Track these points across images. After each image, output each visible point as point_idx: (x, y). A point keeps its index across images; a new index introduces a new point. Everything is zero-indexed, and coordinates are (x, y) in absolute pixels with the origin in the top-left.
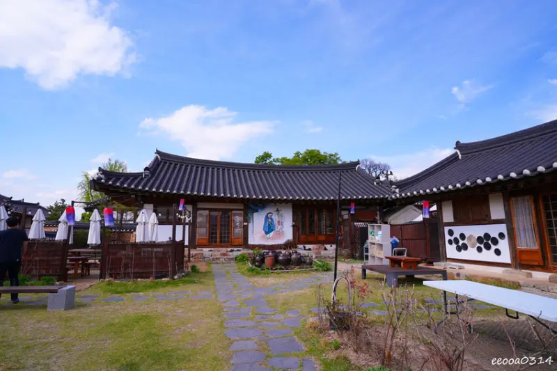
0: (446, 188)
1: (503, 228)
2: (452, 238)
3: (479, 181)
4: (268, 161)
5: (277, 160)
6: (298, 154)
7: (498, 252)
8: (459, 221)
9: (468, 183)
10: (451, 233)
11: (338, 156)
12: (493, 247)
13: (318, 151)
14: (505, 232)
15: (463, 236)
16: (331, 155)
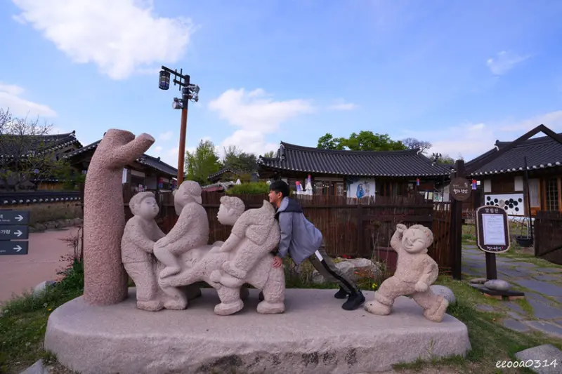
0: (489, 172)
1: (521, 196)
2: (489, 202)
3: (509, 170)
4: (329, 141)
5: (336, 140)
6: (354, 135)
7: (517, 209)
8: (494, 192)
9: (502, 171)
10: (489, 199)
11: (388, 137)
12: (515, 207)
13: (371, 133)
14: (522, 198)
15: (496, 201)
16: (382, 136)
